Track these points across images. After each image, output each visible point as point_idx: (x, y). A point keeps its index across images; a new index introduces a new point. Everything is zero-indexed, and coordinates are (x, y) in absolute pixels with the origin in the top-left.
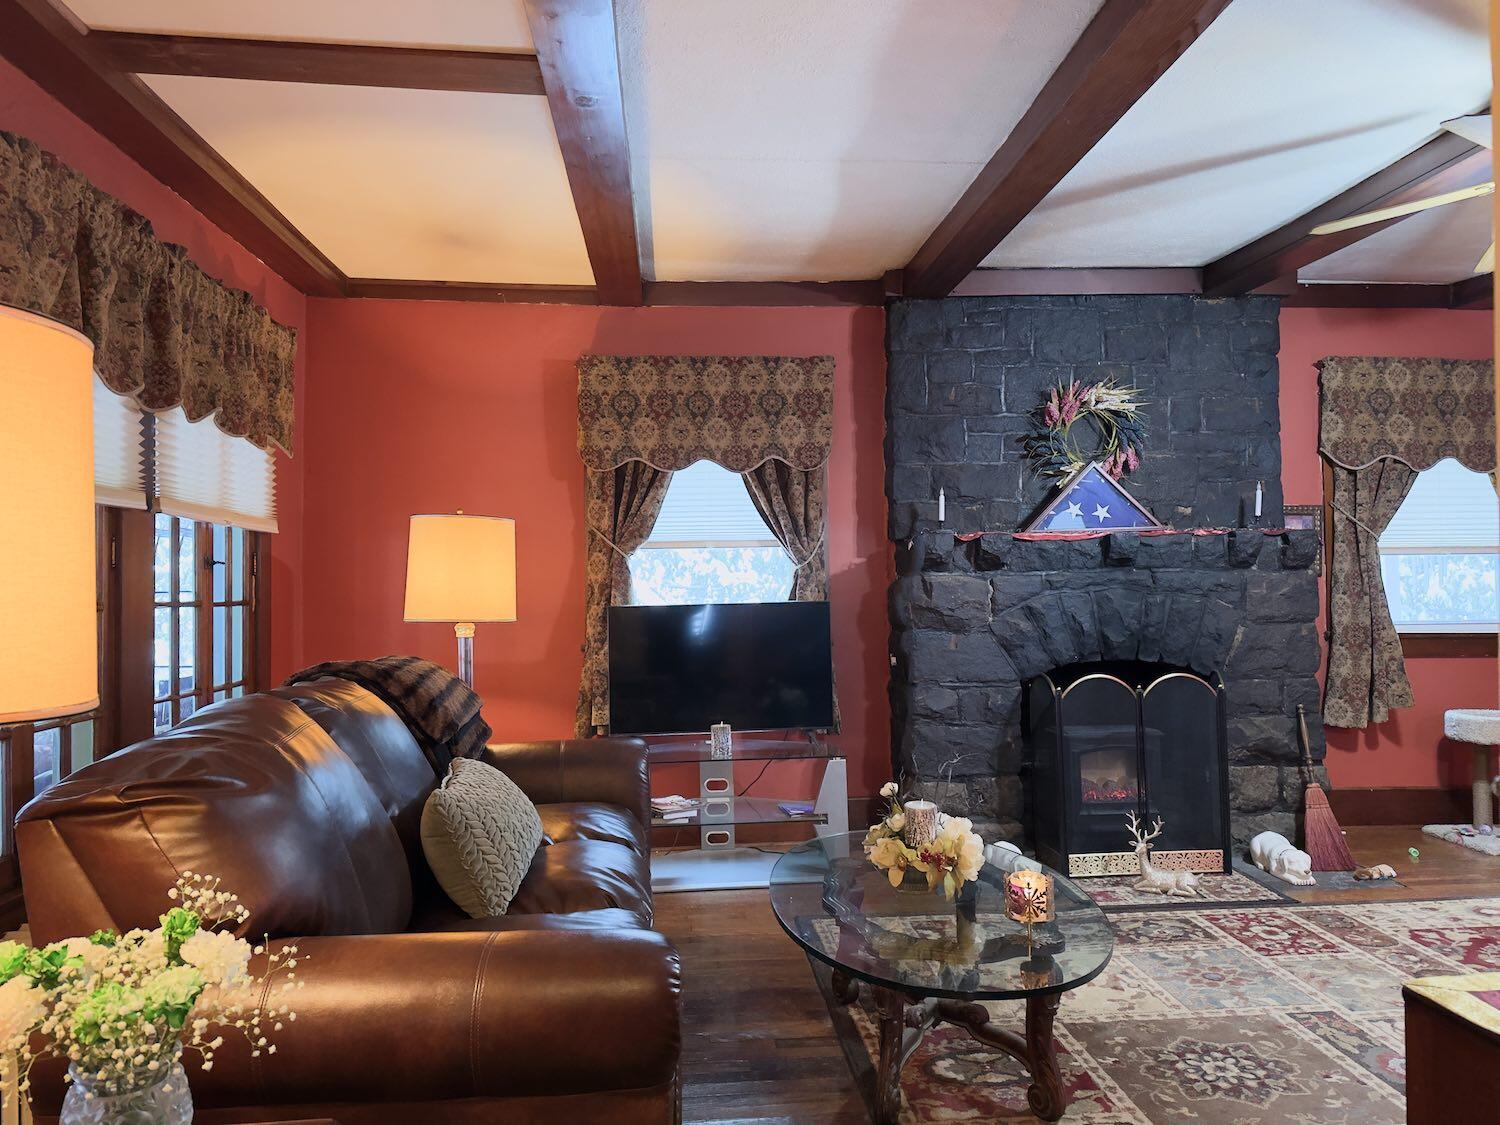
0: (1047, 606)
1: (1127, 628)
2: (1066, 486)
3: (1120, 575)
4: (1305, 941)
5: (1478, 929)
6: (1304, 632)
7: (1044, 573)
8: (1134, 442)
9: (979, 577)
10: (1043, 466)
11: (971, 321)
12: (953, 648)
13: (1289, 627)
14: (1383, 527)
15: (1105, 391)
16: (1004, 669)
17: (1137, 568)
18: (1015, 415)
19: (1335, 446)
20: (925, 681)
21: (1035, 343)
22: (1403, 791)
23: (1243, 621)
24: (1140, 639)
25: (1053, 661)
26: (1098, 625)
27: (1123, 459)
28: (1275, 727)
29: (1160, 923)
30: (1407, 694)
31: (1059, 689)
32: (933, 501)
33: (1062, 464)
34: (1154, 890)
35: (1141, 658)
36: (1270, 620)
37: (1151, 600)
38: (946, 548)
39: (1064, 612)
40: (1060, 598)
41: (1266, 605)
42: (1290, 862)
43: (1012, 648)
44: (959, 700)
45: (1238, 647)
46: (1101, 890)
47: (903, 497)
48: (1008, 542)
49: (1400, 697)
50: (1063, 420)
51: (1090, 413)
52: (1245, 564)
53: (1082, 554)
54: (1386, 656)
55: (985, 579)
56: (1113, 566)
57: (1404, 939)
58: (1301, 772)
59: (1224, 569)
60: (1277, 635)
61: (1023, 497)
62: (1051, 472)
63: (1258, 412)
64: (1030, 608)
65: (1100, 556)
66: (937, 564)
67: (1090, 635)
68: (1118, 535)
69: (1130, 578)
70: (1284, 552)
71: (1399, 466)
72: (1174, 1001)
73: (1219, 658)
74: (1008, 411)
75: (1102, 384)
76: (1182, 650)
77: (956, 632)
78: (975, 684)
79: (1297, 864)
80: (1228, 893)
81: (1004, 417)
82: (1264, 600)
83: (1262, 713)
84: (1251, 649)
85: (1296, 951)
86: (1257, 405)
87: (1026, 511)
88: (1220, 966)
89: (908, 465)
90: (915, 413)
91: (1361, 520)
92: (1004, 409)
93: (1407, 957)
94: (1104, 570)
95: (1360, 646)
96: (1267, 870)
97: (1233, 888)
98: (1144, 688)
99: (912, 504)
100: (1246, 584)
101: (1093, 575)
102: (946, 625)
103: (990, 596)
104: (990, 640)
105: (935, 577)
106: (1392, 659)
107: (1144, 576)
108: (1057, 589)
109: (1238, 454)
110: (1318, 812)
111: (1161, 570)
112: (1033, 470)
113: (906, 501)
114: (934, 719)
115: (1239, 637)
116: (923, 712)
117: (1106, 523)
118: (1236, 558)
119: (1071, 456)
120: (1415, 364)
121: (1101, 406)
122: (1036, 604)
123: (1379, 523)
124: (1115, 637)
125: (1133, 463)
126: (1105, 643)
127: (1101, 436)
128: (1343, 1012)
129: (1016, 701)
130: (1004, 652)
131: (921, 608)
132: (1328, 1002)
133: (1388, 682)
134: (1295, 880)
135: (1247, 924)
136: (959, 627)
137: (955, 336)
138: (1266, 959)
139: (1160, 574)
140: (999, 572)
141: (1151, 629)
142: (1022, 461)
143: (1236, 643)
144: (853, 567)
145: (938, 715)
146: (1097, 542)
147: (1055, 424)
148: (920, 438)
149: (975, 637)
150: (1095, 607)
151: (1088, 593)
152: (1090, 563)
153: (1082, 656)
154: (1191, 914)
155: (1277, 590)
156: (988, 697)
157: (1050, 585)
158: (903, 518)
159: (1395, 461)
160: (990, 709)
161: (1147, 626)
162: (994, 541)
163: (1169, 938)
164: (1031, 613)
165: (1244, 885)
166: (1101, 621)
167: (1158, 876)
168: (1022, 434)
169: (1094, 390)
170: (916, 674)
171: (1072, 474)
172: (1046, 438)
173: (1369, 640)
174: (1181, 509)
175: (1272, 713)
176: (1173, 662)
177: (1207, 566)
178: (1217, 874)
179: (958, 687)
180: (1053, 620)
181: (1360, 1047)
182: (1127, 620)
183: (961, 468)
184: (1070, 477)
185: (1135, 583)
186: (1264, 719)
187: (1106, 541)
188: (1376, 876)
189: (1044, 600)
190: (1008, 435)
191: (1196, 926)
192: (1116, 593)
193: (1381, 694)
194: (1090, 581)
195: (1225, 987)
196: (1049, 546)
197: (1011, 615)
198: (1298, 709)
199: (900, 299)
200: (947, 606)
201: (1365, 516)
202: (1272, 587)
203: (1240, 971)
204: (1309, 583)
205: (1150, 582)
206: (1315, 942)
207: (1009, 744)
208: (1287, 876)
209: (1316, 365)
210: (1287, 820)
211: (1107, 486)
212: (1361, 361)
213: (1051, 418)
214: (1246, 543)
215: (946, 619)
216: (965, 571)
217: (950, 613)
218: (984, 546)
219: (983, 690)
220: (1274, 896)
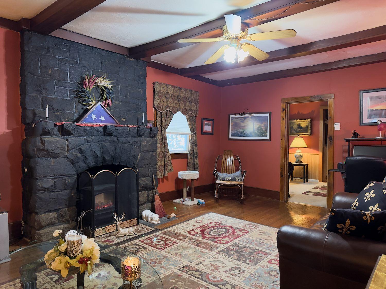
0: (86, 148)
1: (111, 155)
2: (91, 109)
3: (108, 138)
4: (168, 242)
5: (200, 227)
6: (154, 154)
7: (85, 137)
8: (111, 97)
9: (63, 138)
10: (83, 101)
11: (56, 46)
12: (52, 164)
13: (151, 153)
14: (167, 127)
15: (102, 80)
16: (71, 170)
17: (113, 136)
18: (73, 83)
19: (158, 105)
20: (41, 177)
21: (80, 59)
22: (169, 192)
23: (140, 152)
24: (114, 158)
25: (88, 166)
26: (102, 154)
27: (108, 102)
28: (147, 180)
29: (129, 247)
30: (172, 169)
31: (93, 176)
32: (42, 110)
33: (89, 101)
34: (122, 235)
35: (114, 164)
36: (146, 151)
37: (117, 146)
38: (51, 127)
39: (91, 150)
40: (90, 146)
41: (146, 147)
42: (154, 218)
43: (74, 163)
44: (55, 183)
45: (139, 159)
46: (106, 239)
47: (30, 107)
48: (74, 126)
49: (171, 169)
50: (90, 87)
51: (97, 86)
52: (141, 136)
53: (98, 131)
54: (168, 159)
55: (65, 139)
56: (107, 135)
57: (187, 234)
58: (153, 192)
59: (136, 137)
60: (149, 155)
61: (76, 111)
62: (85, 104)
63: (142, 93)
64: (80, 149)
65: (103, 132)
66: (47, 133)
67: (100, 157)
68: (109, 126)
69: (111, 139)
70: (150, 133)
71: (170, 112)
72: (148, 275)
73: (135, 162)
74: (70, 81)
75: (102, 77)
76: (125, 160)
77: (54, 158)
78: (61, 176)
79: (155, 218)
80: (142, 231)
81: (69, 83)
82: (146, 146)
83: (144, 177)
84: (142, 159)
85: (168, 246)
86: (141, 92)
87: (76, 116)
88: (153, 258)
89: (32, 95)
90: (35, 76)
91: (163, 125)
92: (69, 80)
93: (192, 240)
94: (104, 136)
95: (162, 157)
96: (147, 221)
97: (142, 229)
98: (118, 173)
99: (33, 110)
100: (141, 141)
101: (100, 138)
102: (50, 156)
103: (66, 145)
104: (66, 160)
105: (46, 138)
106: (169, 160)
107: (115, 139)
108: (89, 142)
109: (137, 105)
110: (158, 202)
111: (120, 137)
112: (79, 102)
113: (31, 109)
114: (45, 191)
115: (139, 156)
116: (40, 189)
117: (103, 122)
118: (139, 134)
119: (92, 99)
120: (174, 87)
121: (101, 84)
122: (83, 148)
123: (166, 126)
124: (107, 158)
125: (111, 104)
126: (104, 160)
127: (100, 94)
128: (190, 264)
129: (75, 181)
130: (71, 164)
131: (40, 150)
132: (185, 262)
133: (168, 166)
134: (155, 223)
135: (152, 240)
136: (55, 156)
137: (51, 50)
138: (162, 251)
139: (120, 138)
140: (70, 137)
141: (117, 155)
142: (75, 99)
143: (139, 158)
144: (5, 133)
145: (47, 189)
146: (102, 127)
147: (87, 88)
148: (37, 85)
149: (61, 160)
150: (101, 148)
151: (99, 144)
152: (100, 134)
153: (97, 164)
154: (136, 241)
155: (148, 143)
156: (65, 180)
157: (87, 141)
158: (30, 115)
159: (170, 111)
160: (66, 185)
161: (116, 154)
162: (69, 126)
163: (134, 252)
164: (81, 151)
165: (144, 227)
166: (103, 153)
167: (123, 231)
168: (75, 89)
169: (99, 79)
170: (38, 175)
171: (92, 105)
172: (84, 92)
173: (164, 156)
174: (123, 119)
175: (146, 177)
176: (123, 164)
177: (132, 136)
178: (135, 225)
179: (54, 178)
180: (88, 153)
181: (200, 275)
182: (111, 152)
183: (53, 98)
184: (92, 106)
185: (113, 141)
186: (145, 178)
187: (105, 127)
188: (172, 217)
189: (85, 146)
190: (70, 89)
191: (139, 245)
192: (107, 144)
193: (167, 169)
194: (99, 140)
195: (158, 266)
196: (87, 128)
197: (74, 151)
198: (152, 175)
199: (29, 31)
200: (51, 149)
201: (164, 124)
202: (147, 142)
203: (159, 258)
204: (155, 141)
205: (117, 141)
206: (171, 242)
207: (73, 196)
208: (153, 222)
209: (153, 83)
210: (149, 205)
211: (103, 110)
212: (163, 84)
213: (86, 85)
214: (142, 130)
215: (50, 153)
216: (57, 136)
217: (53, 151)
218: (66, 127)
219: (64, 178)
220: (153, 229)
